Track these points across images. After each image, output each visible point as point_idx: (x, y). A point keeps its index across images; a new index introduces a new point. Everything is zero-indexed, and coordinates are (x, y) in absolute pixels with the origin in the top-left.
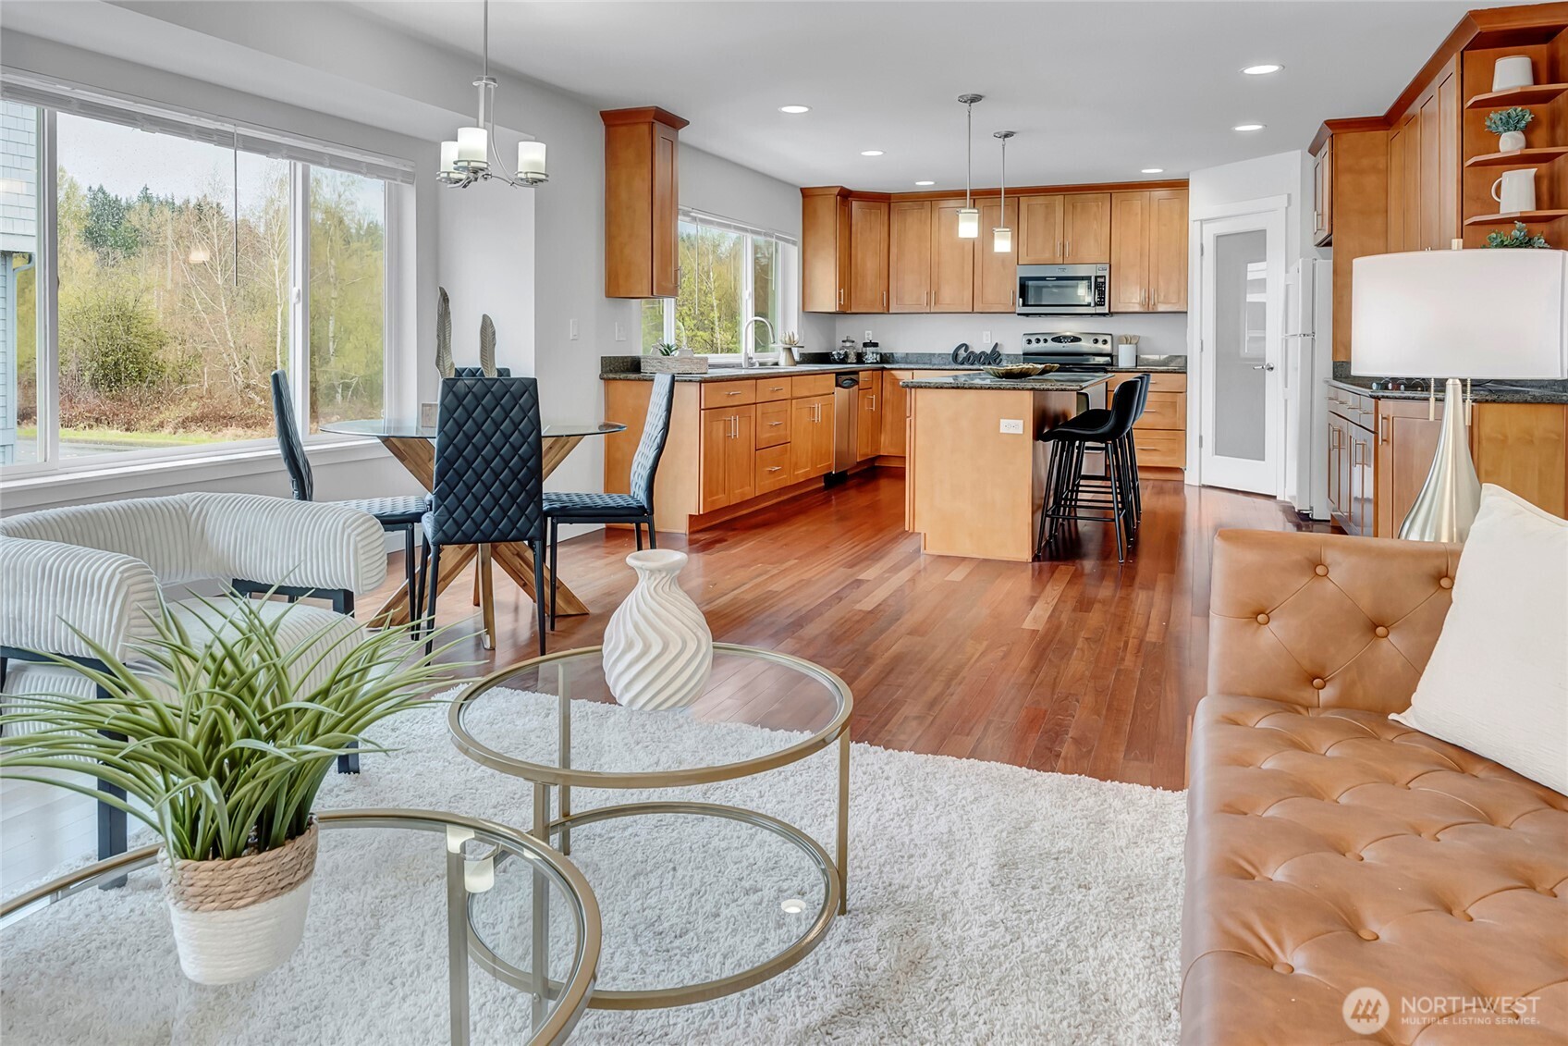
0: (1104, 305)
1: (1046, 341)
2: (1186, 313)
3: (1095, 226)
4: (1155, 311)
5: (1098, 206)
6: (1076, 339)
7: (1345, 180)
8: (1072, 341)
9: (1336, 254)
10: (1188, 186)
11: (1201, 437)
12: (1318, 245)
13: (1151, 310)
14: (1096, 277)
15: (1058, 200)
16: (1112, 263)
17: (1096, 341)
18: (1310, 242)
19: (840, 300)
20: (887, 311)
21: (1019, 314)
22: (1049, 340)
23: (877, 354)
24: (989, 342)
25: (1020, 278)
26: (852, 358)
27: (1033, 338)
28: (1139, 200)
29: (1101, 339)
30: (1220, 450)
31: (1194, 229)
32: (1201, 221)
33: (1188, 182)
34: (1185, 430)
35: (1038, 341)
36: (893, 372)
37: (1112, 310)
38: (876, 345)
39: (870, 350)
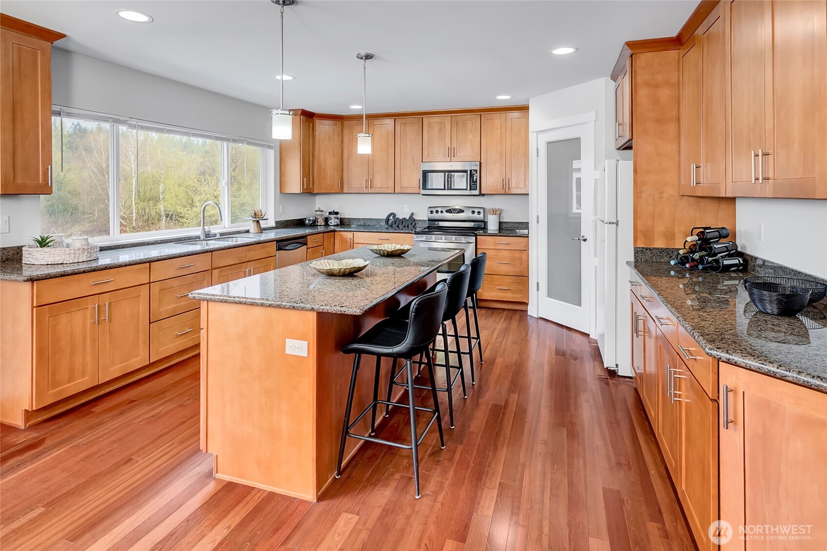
0: (476, 189)
1: (442, 212)
2: (528, 194)
3: (471, 137)
4: (509, 193)
5: (472, 123)
6: (461, 211)
7: (642, 92)
8: (458, 212)
9: (635, 156)
10: (529, 110)
11: (538, 283)
12: (618, 149)
13: (507, 193)
14: (471, 171)
15: (447, 119)
16: (482, 161)
17: (473, 212)
18: (613, 146)
19: (303, 185)
20: (341, 192)
21: (423, 195)
22: (444, 211)
23: (337, 218)
24: (408, 211)
25: (423, 171)
26: (321, 222)
27: (434, 210)
28: (497, 119)
29: (476, 211)
30: (550, 294)
31: (532, 137)
32: (537, 132)
33: (529, 107)
34: (528, 277)
35: (437, 212)
36: (342, 233)
37: (482, 192)
38: (337, 213)
39: (332, 216)
